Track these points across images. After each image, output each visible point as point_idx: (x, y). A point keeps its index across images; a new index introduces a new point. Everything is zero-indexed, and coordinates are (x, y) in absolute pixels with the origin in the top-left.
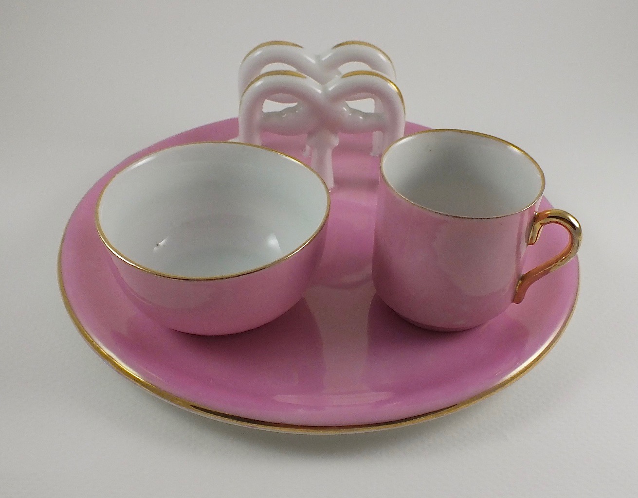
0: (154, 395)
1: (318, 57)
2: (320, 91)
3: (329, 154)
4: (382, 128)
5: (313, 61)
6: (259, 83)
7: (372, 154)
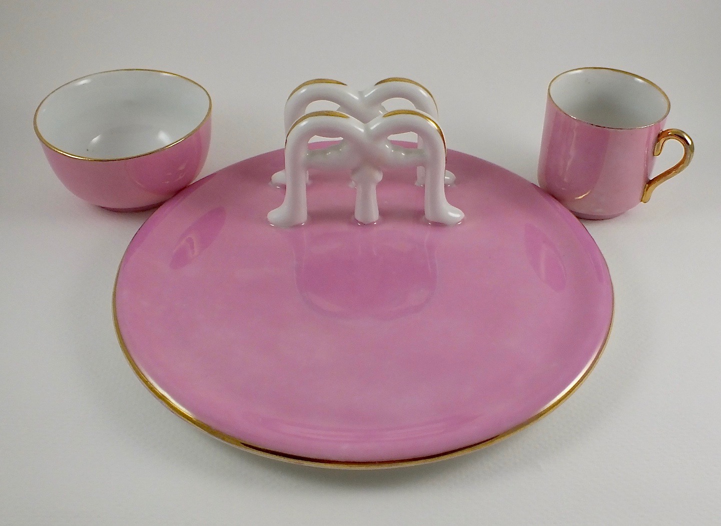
0: (206, 433)
1: (361, 94)
2: (362, 130)
3: (373, 188)
4: (423, 164)
5: (356, 98)
6: (304, 123)
7: (416, 184)
